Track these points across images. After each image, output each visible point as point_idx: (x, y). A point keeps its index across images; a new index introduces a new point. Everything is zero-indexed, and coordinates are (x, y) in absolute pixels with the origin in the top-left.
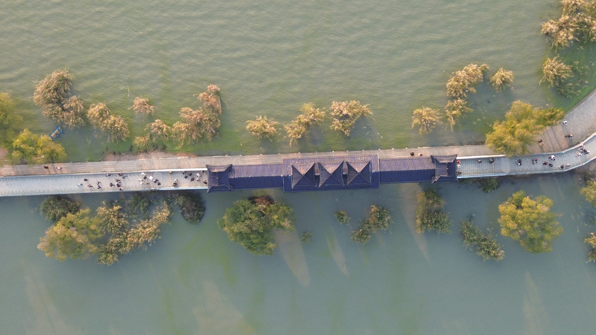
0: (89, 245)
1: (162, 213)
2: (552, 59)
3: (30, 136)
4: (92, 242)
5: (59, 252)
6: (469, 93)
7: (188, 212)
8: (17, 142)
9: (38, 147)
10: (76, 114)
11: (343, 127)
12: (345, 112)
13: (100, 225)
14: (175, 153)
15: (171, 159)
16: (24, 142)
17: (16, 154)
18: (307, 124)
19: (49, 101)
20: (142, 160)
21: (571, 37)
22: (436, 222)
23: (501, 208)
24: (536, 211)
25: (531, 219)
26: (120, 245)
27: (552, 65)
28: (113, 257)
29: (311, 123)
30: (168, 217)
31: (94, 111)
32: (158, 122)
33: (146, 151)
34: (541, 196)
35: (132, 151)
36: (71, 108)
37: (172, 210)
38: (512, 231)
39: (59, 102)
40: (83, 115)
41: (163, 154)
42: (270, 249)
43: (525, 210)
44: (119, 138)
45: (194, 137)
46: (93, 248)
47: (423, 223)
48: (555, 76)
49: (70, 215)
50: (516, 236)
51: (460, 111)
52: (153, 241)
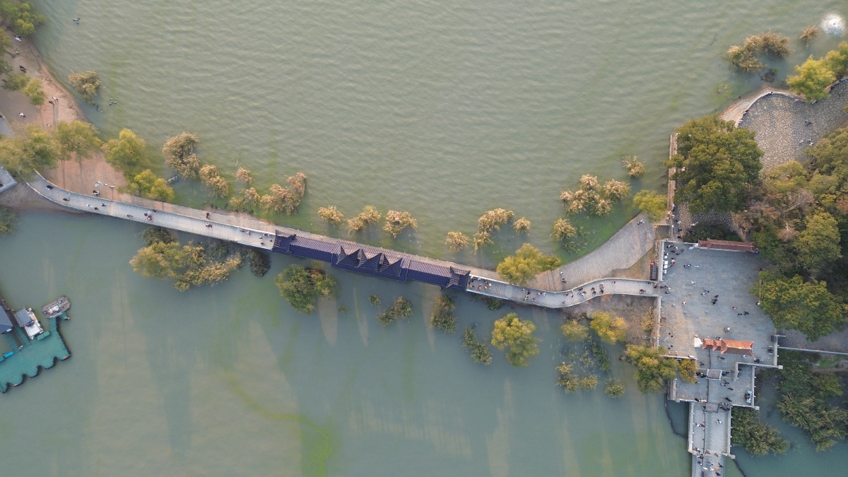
0: (169, 271)
1: (234, 261)
2: (563, 219)
3: (150, 175)
4: (173, 269)
5: (145, 269)
6: (494, 229)
7: (256, 266)
8: (138, 177)
9: (154, 185)
10: (191, 169)
11: (392, 230)
12: (397, 219)
13: (183, 258)
14: (258, 218)
15: (254, 222)
16: (143, 179)
17: (134, 186)
18: (366, 221)
19: (174, 153)
20: (232, 217)
21: (581, 207)
22: (445, 322)
23: (496, 323)
24: (521, 331)
25: (515, 336)
26: (193, 278)
27: (562, 224)
28: (186, 285)
29: (369, 221)
30: (238, 265)
31: (206, 169)
32: (252, 190)
33: (237, 211)
34: (528, 321)
35: (226, 208)
36: (189, 162)
37: (243, 261)
38: (500, 342)
39: (181, 157)
40: (196, 170)
41: (249, 216)
42: (308, 309)
43: (513, 328)
44: (219, 196)
45: (276, 209)
46: (172, 274)
47: (435, 321)
48: (562, 233)
49: (162, 244)
50: (501, 347)
51: (484, 240)
52: (220, 281)
